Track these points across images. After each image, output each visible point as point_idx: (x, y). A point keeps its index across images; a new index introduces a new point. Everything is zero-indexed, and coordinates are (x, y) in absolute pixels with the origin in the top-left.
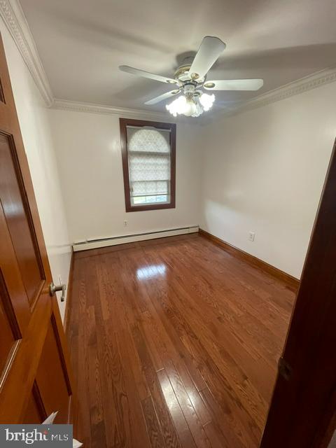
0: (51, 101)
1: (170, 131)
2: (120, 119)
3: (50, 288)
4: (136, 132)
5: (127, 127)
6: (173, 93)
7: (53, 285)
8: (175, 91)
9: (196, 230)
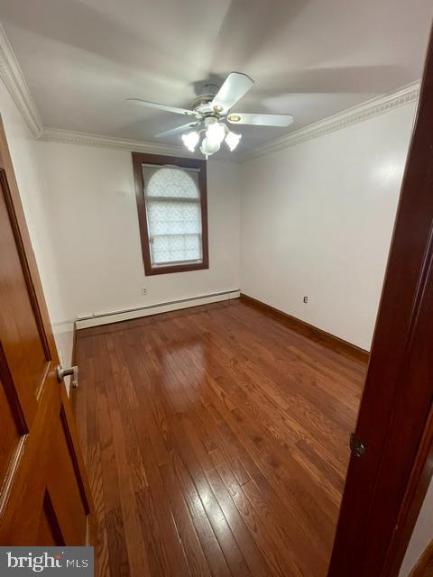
0: (39, 130)
1: (199, 170)
2: (133, 153)
3: (57, 371)
4: (155, 171)
5: (143, 165)
6: (191, 126)
7: (61, 368)
8: (194, 123)
9: (237, 295)
